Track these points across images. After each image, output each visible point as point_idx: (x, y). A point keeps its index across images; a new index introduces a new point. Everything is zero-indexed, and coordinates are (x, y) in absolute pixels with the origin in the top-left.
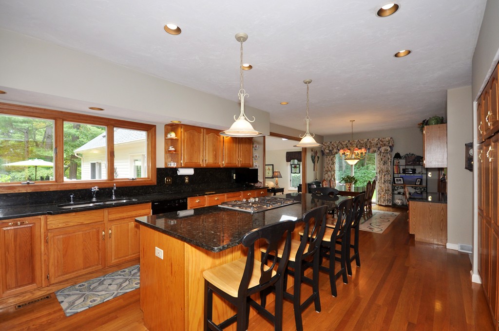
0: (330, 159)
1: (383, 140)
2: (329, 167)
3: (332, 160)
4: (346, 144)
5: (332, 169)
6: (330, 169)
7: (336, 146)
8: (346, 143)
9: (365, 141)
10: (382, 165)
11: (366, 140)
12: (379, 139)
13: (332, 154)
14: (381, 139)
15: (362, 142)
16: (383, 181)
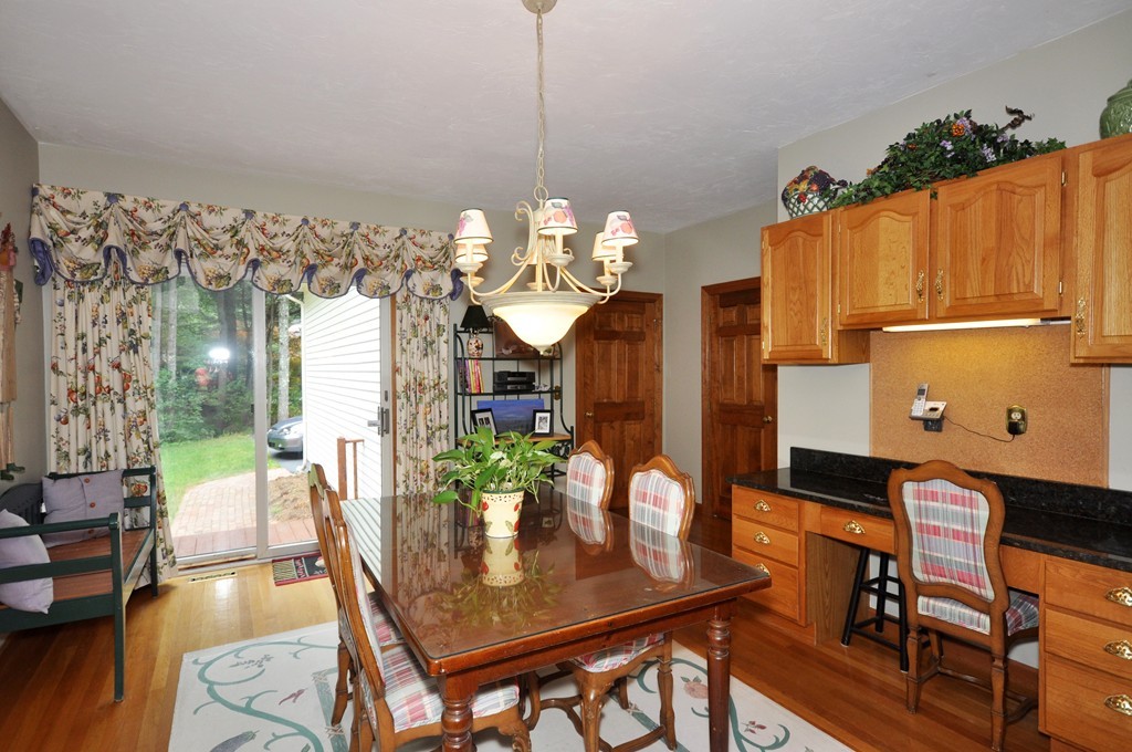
0: (109, 310)
1: (419, 239)
2: (103, 367)
3: (122, 317)
4: (234, 231)
5: (126, 379)
6: (113, 379)
7: (158, 226)
8: (227, 219)
9: (338, 229)
10: (417, 355)
11: (343, 226)
12: (404, 232)
13: (121, 280)
14: (410, 233)
15: (324, 232)
16: (423, 434)
